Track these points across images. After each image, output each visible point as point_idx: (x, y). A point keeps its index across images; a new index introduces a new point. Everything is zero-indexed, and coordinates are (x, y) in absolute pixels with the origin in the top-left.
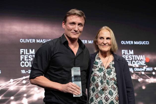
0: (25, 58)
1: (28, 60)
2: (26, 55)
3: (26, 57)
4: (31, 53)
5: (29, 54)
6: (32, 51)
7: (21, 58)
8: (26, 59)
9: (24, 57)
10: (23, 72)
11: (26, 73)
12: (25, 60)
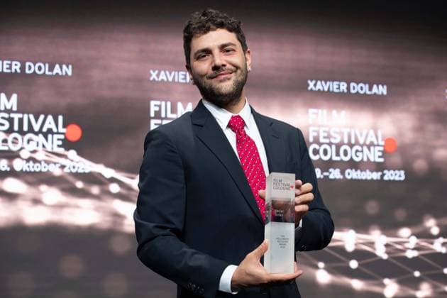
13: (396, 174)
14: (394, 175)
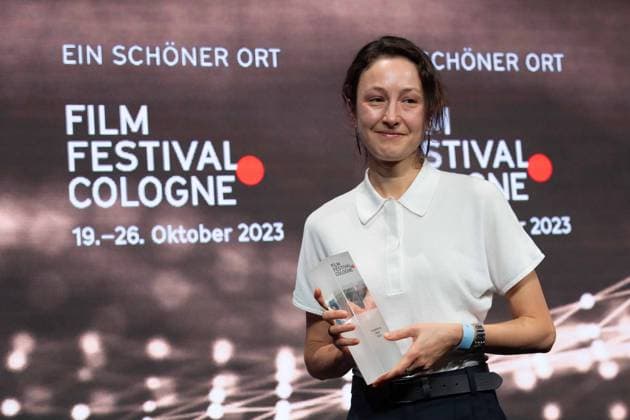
0: (96, 156)
1: (109, 168)
2: (98, 137)
3: (101, 150)
4: (129, 128)
5: (114, 132)
6: (134, 115)
7: (73, 156)
8: (102, 162)
9: (87, 151)
10: (83, 239)
11: (98, 243)
12: (96, 167)
13: (554, 224)
14: (550, 226)
